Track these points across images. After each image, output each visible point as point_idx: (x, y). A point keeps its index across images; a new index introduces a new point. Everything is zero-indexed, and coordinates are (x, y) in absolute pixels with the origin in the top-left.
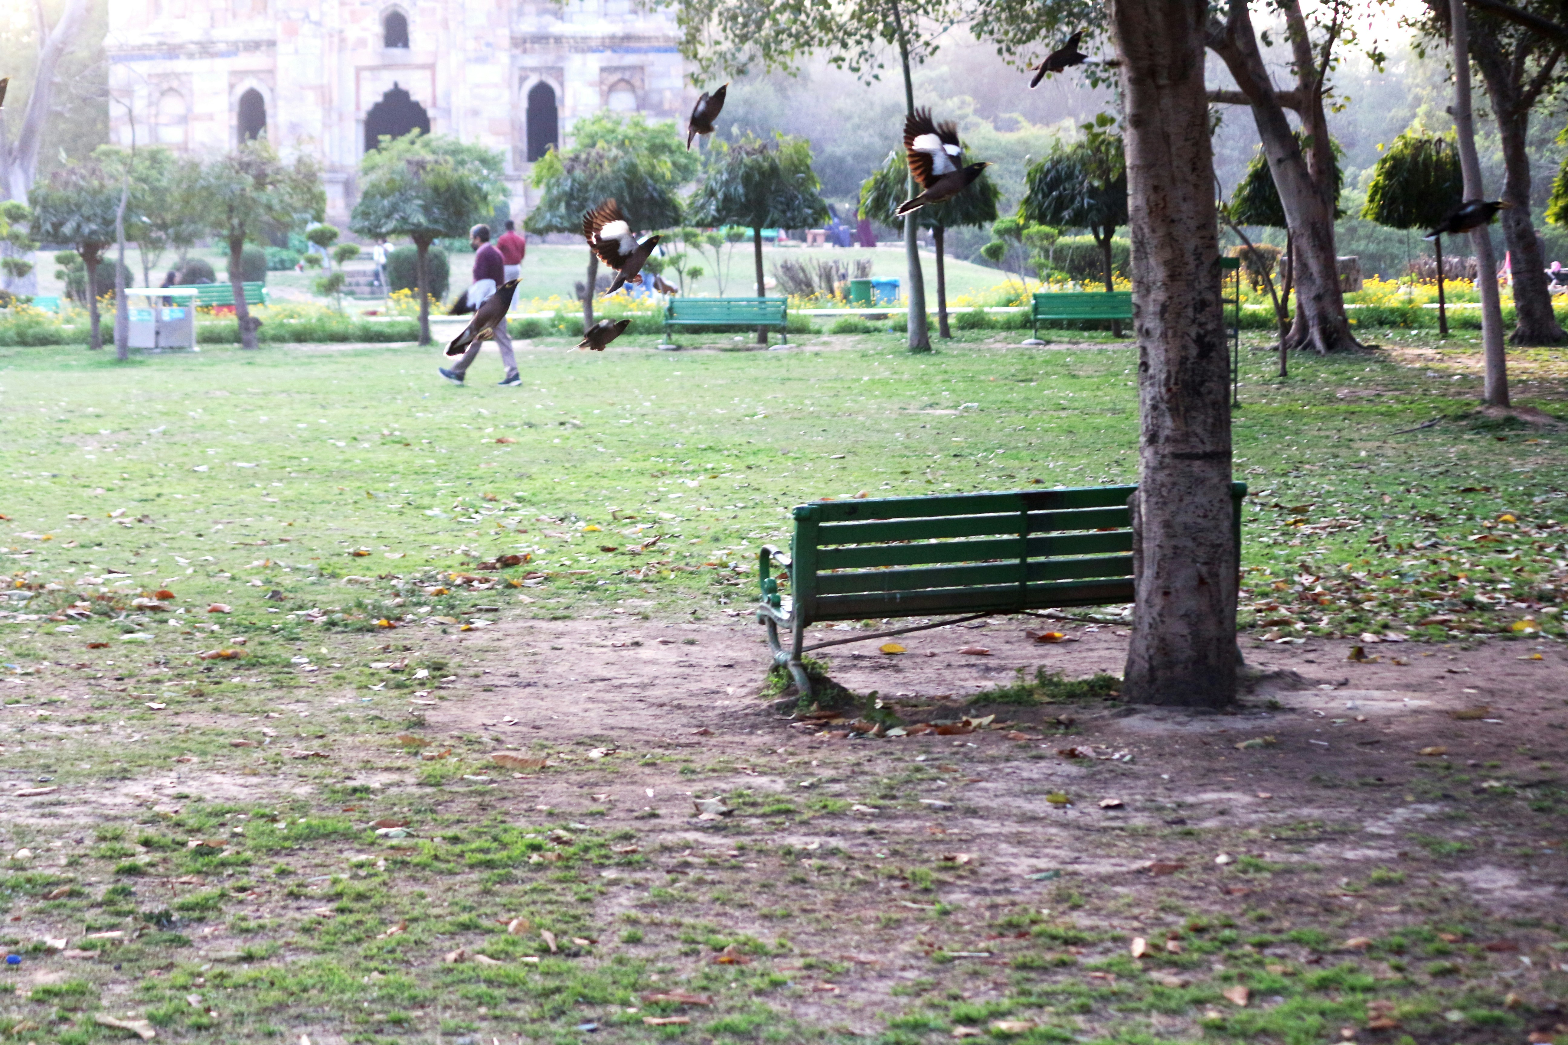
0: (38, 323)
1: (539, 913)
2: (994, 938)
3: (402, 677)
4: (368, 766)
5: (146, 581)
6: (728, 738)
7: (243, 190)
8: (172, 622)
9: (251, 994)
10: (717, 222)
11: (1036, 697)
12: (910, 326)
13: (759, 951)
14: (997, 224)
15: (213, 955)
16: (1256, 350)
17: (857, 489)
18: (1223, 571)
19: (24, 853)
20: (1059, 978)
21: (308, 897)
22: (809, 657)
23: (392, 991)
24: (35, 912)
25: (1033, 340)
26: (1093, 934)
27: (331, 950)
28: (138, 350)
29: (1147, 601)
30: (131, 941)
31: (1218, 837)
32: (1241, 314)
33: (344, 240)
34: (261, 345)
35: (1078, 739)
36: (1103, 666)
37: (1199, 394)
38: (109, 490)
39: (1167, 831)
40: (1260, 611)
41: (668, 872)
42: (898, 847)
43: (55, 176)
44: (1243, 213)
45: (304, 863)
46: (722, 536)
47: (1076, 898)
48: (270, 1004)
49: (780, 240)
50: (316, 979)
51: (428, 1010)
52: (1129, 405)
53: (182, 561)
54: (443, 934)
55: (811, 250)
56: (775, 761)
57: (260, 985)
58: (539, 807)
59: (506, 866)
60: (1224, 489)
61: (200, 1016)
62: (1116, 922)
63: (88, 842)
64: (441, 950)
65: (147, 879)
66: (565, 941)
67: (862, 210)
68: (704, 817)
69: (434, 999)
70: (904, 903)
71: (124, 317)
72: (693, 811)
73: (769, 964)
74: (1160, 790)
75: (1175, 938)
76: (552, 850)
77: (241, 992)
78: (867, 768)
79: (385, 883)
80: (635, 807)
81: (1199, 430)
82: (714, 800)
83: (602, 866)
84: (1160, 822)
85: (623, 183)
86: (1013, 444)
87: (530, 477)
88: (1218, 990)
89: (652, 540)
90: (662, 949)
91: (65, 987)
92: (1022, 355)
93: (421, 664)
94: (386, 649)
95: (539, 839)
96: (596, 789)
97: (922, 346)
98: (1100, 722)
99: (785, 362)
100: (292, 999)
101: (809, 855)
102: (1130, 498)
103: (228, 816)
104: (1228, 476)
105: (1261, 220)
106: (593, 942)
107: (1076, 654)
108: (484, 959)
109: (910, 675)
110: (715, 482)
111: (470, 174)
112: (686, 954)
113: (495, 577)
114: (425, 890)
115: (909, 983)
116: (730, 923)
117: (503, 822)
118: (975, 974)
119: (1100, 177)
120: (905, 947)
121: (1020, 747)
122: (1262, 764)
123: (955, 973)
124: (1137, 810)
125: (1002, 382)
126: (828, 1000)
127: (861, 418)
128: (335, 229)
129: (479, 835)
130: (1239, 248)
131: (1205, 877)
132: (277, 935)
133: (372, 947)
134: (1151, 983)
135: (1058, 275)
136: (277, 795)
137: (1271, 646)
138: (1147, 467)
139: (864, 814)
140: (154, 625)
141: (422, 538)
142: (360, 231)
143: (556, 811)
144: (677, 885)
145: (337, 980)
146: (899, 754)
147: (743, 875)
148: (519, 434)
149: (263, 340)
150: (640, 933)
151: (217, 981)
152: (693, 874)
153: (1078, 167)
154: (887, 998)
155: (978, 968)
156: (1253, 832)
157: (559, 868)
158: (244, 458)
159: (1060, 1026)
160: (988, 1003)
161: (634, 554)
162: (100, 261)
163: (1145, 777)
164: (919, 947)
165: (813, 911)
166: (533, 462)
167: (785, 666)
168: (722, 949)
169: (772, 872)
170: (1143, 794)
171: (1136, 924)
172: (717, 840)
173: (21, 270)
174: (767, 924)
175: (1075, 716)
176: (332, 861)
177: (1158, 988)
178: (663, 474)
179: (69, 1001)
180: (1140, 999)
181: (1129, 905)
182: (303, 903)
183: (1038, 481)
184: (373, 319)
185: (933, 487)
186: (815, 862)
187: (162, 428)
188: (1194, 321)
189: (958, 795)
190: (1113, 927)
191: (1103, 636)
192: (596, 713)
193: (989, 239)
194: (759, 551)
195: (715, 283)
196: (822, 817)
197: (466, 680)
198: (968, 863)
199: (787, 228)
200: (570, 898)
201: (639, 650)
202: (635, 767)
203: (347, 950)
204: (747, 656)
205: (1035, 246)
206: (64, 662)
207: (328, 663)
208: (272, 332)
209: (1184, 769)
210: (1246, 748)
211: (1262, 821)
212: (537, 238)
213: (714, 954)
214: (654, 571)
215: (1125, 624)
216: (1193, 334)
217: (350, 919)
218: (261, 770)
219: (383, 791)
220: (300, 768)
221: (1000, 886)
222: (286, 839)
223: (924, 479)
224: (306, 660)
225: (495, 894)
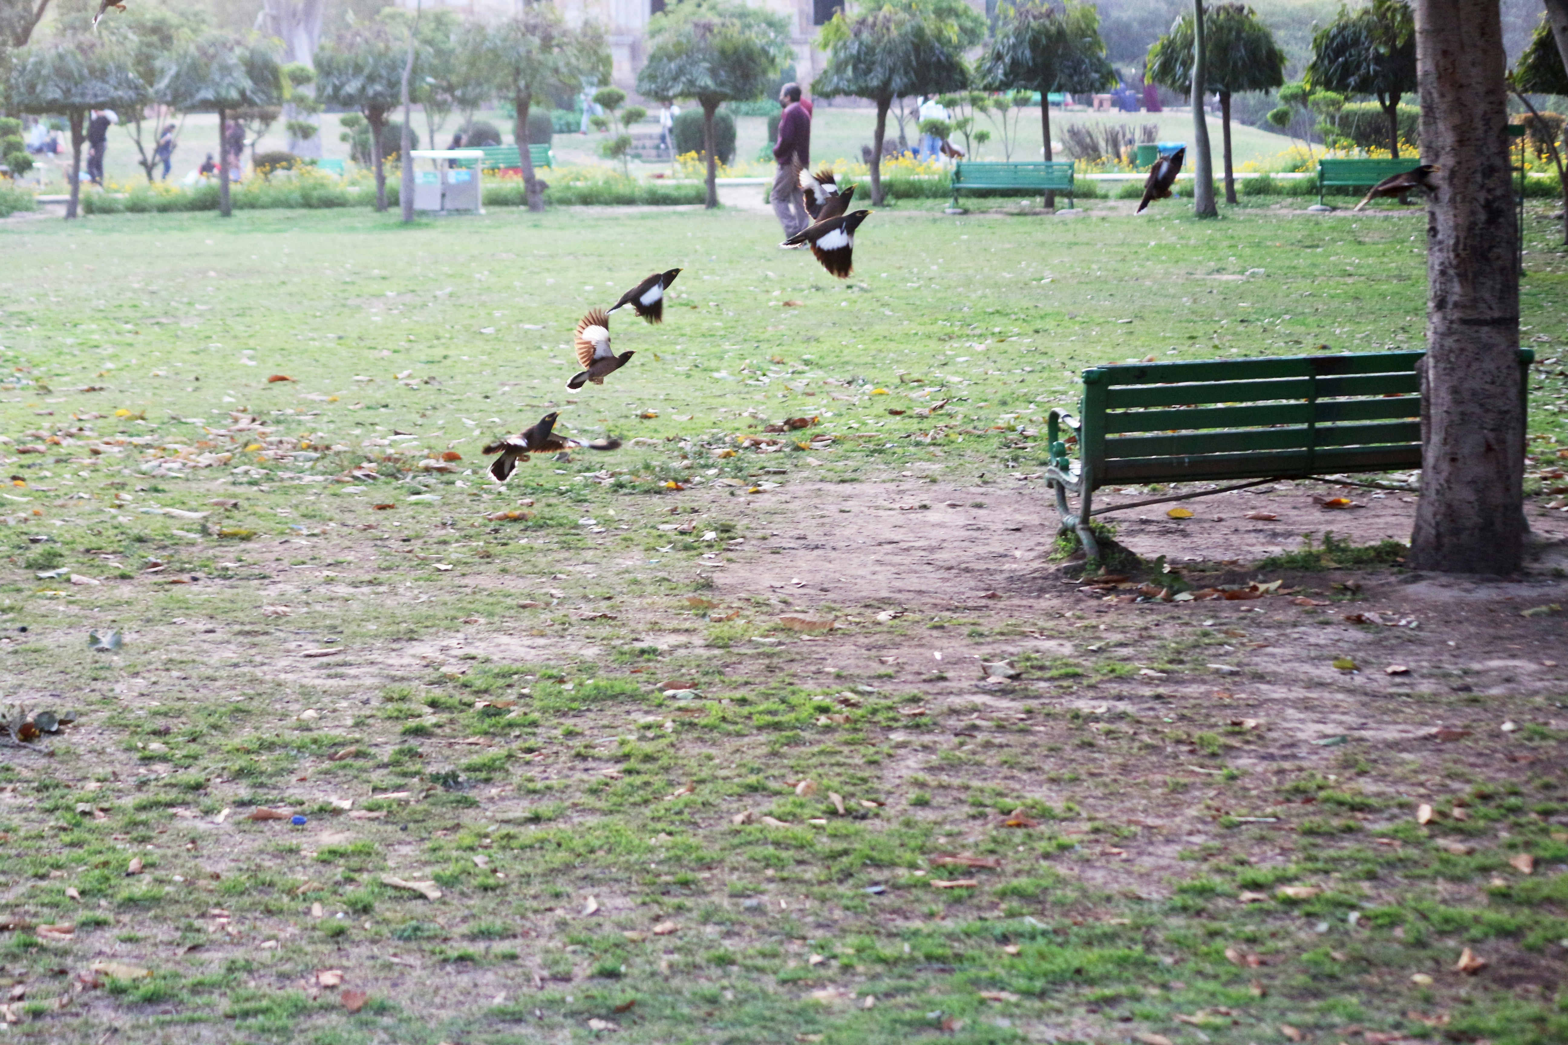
0: (323, 185)
1: (827, 775)
2: (1280, 803)
3: (689, 539)
4: (655, 628)
5: (433, 443)
6: (1016, 601)
7: (529, 52)
8: (459, 483)
9: (537, 855)
10: (1004, 86)
11: (1324, 563)
12: (1197, 192)
13: (1046, 815)
14: (1284, 90)
15: (500, 816)
16: (1540, 218)
17: (1144, 354)
18: (1510, 437)
19: (310, 714)
20: (1346, 844)
21: (595, 759)
22: (1097, 520)
23: (679, 853)
24: (320, 773)
25: (1318, 206)
26: (1379, 800)
27: (618, 812)
28: (423, 213)
29: (1434, 467)
30: (418, 801)
31: (1504, 704)
32: (1526, 181)
33: (631, 103)
34: (547, 208)
35: (1365, 605)
36: (1390, 533)
37: (1487, 259)
38: (395, 352)
39: (1453, 698)
40: (1545, 479)
41: (956, 735)
42: (1185, 712)
43: (340, 38)
44: (1528, 81)
45: (592, 724)
46: (1009, 400)
47: (1363, 764)
48: (556, 865)
49: (1067, 105)
50: (603, 840)
51: (715, 872)
52: (1415, 272)
53: (470, 423)
54: (731, 795)
55: (1097, 114)
56: (1063, 624)
57: (547, 846)
58: (827, 669)
59: (794, 728)
60: (1511, 356)
61: (487, 877)
62: (1402, 789)
63: (375, 703)
64: (728, 812)
65: (433, 740)
66: (853, 803)
67: (1149, 75)
68: (992, 680)
69: (721, 861)
70: (1192, 768)
71: (410, 179)
72: (981, 674)
73: (1056, 827)
74: (1446, 657)
75: (1461, 805)
76: (840, 712)
77: (528, 853)
78: (1154, 632)
79: (672, 745)
80: (923, 670)
81: (1487, 296)
82: (1002, 663)
83: (890, 728)
84: (1446, 689)
85: (910, 47)
86: (1300, 309)
87: (817, 340)
88: (1503, 858)
89: (940, 403)
90: (949, 812)
91: (350, 848)
92: (1308, 221)
93: (709, 526)
94: (673, 511)
95: (827, 702)
96: (884, 652)
97: (1208, 211)
98: (1386, 589)
99: (1072, 226)
100: (579, 860)
101: (1097, 719)
102: (1418, 364)
103: (516, 677)
104: (1515, 343)
105: (1546, 88)
106: (881, 805)
107: (1363, 520)
108: (771, 821)
109: (1199, 540)
110: (1003, 346)
111: (757, 38)
112: (974, 817)
113: (782, 439)
114: (713, 751)
115: (1196, 848)
116: (1018, 786)
117: (791, 684)
118: (1262, 840)
119: (1386, 44)
120: (1193, 812)
121: (1307, 612)
122: (1547, 632)
123: (1242, 838)
124: (1423, 676)
125: (1289, 248)
126: (1115, 863)
127: (1148, 283)
128: (622, 92)
129: (767, 696)
130: (1523, 116)
131: (1491, 744)
132: (564, 796)
133: (658, 808)
134: (1437, 850)
135: (1344, 142)
136: (565, 656)
137: (1556, 513)
138: (1435, 333)
139: (1152, 678)
140: (441, 486)
141: (709, 401)
142: (647, 94)
143: (844, 673)
144: (965, 748)
145: (624, 841)
146: (1186, 619)
147: (1031, 739)
148: (806, 297)
149: (550, 203)
150: (928, 796)
151: (504, 842)
152: (981, 737)
153: (1364, 33)
154: (1173, 862)
155: (1264, 833)
156: (1539, 700)
157: (847, 730)
158: (530, 320)
159: (1347, 892)
160: (1274, 868)
161: (922, 417)
162: (386, 123)
163: (1431, 644)
164: (1206, 812)
165: (1101, 775)
166: (820, 325)
167: (1073, 530)
168: (1009, 812)
169: (1060, 736)
170: (1429, 661)
171: (1422, 791)
172: (1004, 703)
173: (306, 132)
174: (1054, 787)
175: (1362, 582)
176: (619, 723)
177: (1444, 855)
178: (951, 338)
179: (355, 862)
180: (1426, 866)
181: (1415, 772)
182: (590, 764)
183: (1324, 347)
184: (660, 182)
185: (1219, 352)
186: (1102, 726)
187: (448, 290)
188: (1482, 187)
189: (1246, 660)
190: (1398, 792)
191: (1388, 502)
192: (884, 576)
193: (1274, 105)
194: (1047, 415)
195: (1002, 147)
196: (1110, 681)
197: (754, 542)
198: (1255, 728)
199: (1074, 92)
200: (858, 760)
201: (927, 513)
202: (922, 630)
203: (633, 812)
204: (1035, 520)
205: (1321, 112)
206: (351, 523)
207: (615, 525)
208: (558, 195)
209: (1469, 637)
210: (1532, 615)
211: (1546, 689)
212: (823, 102)
213: (1002, 817)
214: (942, 434)
215: (1412, 490)
216: (1482, 200)
217: (638, 780)
218: (548, 631)
219: (671, 652)
220: (588, 629)
221: (1287, 752)
222: (573, 700)
223: (1211, 344)
224: (593, 522)
225: (783, 756)
